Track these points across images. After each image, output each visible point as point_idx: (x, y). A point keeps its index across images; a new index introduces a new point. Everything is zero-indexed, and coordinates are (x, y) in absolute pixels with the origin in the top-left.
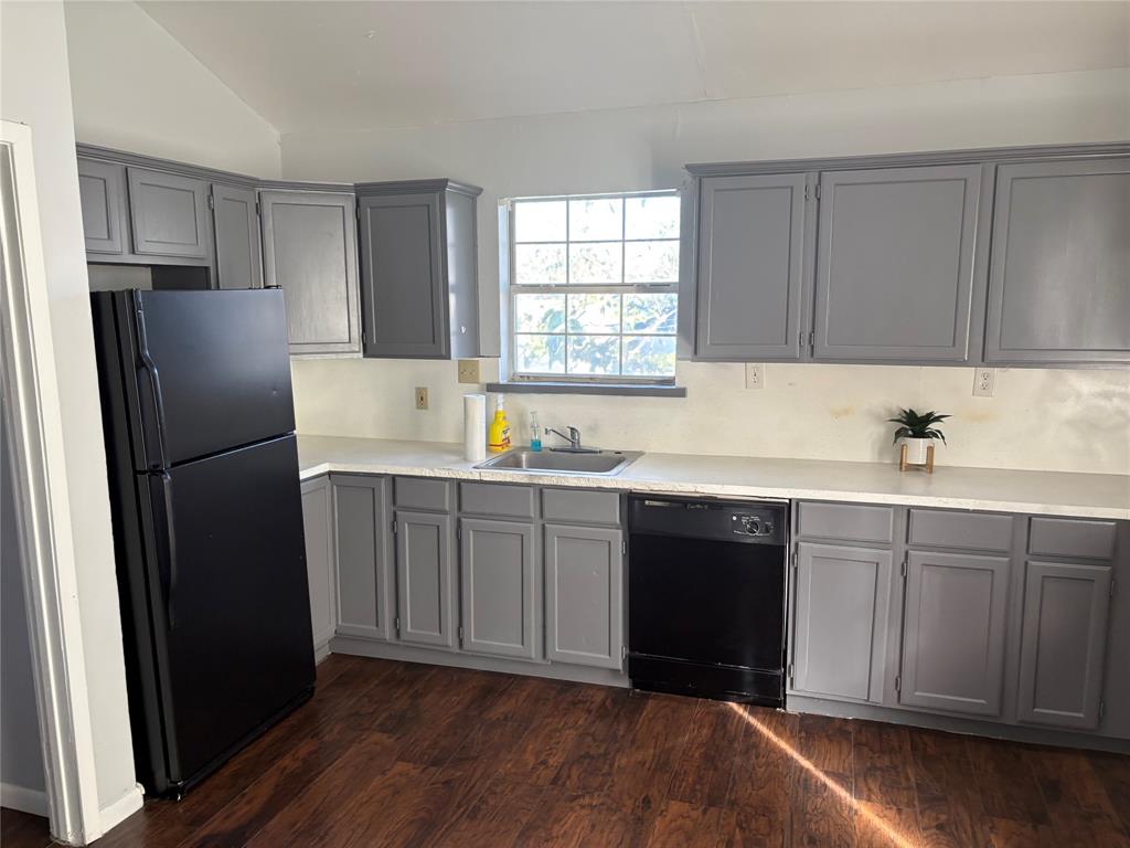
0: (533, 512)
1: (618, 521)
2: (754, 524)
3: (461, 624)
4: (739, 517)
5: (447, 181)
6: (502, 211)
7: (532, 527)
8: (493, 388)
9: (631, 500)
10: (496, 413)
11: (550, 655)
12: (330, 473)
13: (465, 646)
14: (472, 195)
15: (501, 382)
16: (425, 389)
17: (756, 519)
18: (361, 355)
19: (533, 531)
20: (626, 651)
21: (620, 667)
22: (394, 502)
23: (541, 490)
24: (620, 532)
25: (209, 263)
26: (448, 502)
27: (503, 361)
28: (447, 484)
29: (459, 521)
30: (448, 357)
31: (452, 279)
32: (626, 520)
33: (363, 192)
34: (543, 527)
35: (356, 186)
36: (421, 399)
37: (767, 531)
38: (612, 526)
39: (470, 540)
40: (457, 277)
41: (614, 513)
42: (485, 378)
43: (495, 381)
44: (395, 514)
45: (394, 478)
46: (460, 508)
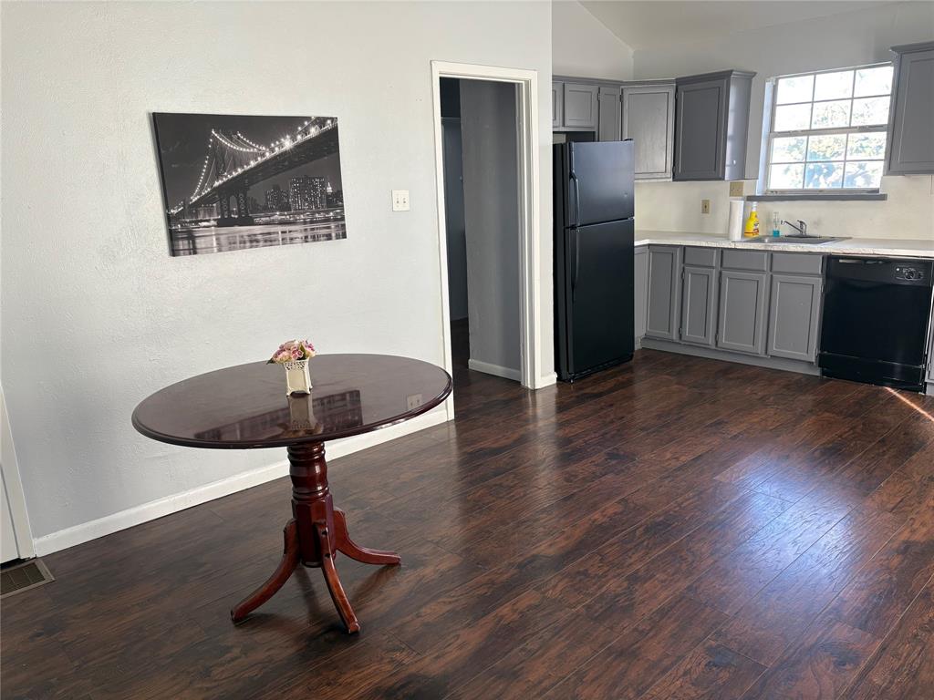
0: (766, 267)
1: (820, 272)
2: (911, 273)
3: (717, 332)
4: (901, 269)
5: (732, 71)
6: (768, 86)
7: (764, 276)
8: (751, 199)
9: (830, 260)
10: (751, 213)
11: (770, 353)
12: (649, 245)
13: (719, 345)
14: (748, 77)
15: (757, 195)
16: (708, 201)
17: (912, 270)
18: (671, 179)
19: (765, 279)
20: (818, 352)
21: (814, 361)
22: (684, 262)
23: (772, 254)
24: (821, 280)
25: (596, 130)
26: (715, 261)
27: (759, 182)
28: (715, 251)
29: (720, 273)
30: (723, 179)
31: (730, 131)
32: (824, 272)
33: (680, 83)
34: (772, 276)
35: (677, 79)
36: (705, 207)
37: (919, 277)
38: (817, 275)
39: (726, 283)
40: (734, 131)
41: (818, 267)
42: (746, 192)
43: (753, 194)
44: (684, 269)
45: (685, 248)
46: (721, 266)
